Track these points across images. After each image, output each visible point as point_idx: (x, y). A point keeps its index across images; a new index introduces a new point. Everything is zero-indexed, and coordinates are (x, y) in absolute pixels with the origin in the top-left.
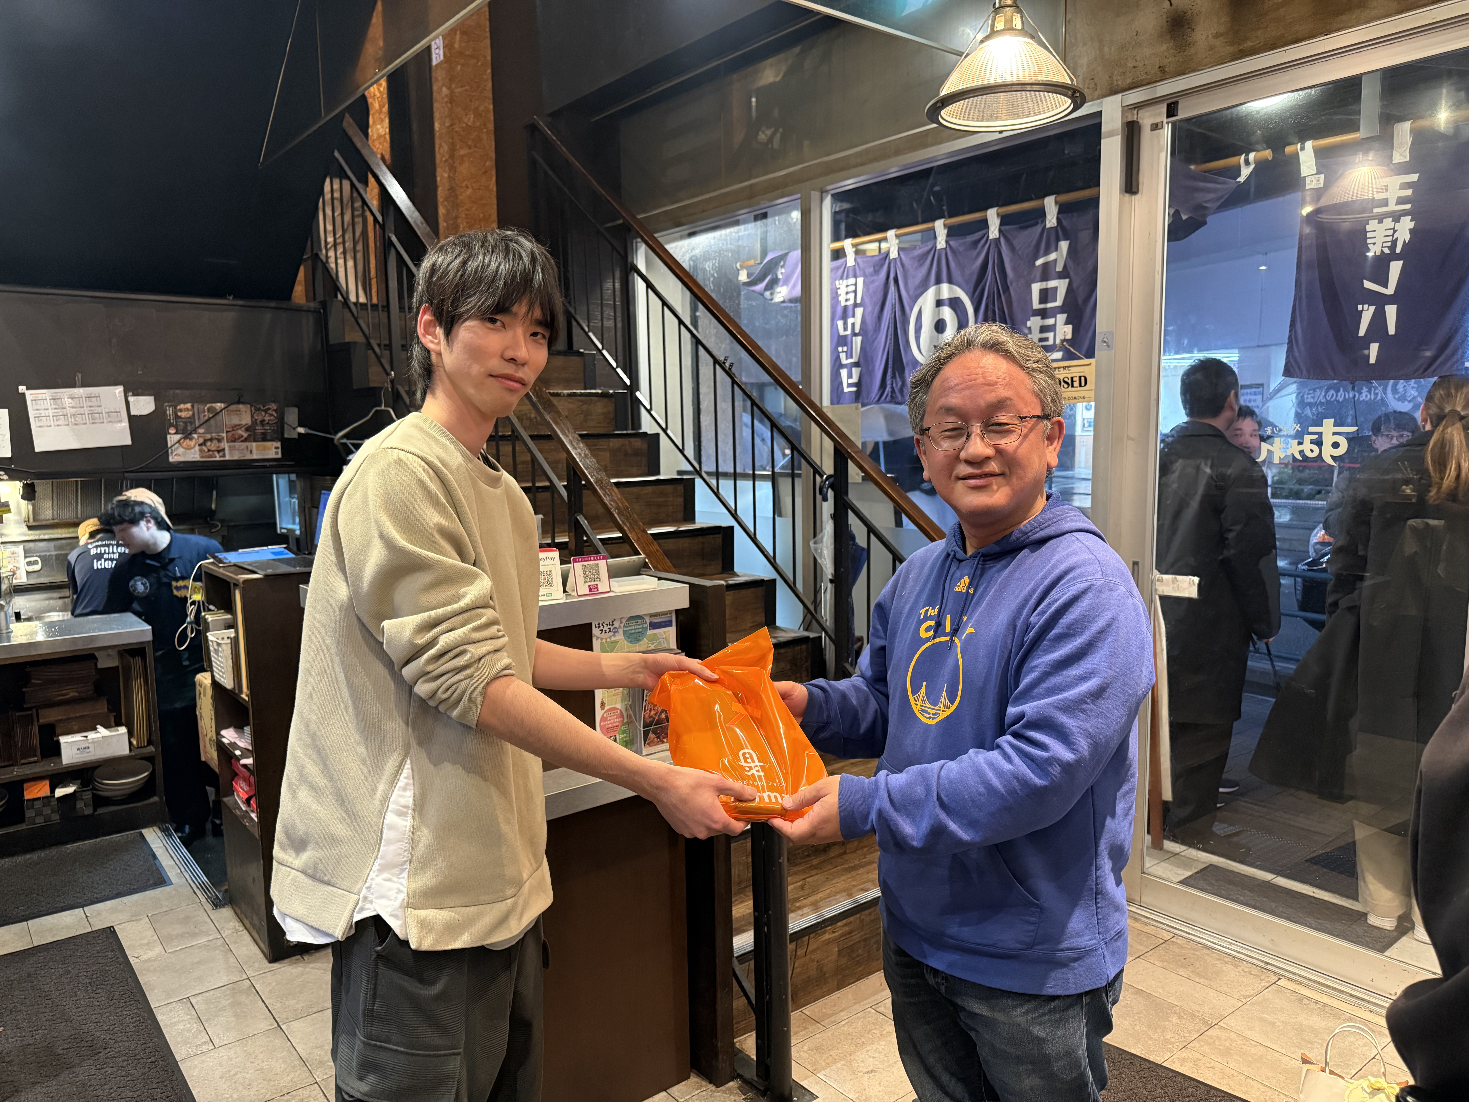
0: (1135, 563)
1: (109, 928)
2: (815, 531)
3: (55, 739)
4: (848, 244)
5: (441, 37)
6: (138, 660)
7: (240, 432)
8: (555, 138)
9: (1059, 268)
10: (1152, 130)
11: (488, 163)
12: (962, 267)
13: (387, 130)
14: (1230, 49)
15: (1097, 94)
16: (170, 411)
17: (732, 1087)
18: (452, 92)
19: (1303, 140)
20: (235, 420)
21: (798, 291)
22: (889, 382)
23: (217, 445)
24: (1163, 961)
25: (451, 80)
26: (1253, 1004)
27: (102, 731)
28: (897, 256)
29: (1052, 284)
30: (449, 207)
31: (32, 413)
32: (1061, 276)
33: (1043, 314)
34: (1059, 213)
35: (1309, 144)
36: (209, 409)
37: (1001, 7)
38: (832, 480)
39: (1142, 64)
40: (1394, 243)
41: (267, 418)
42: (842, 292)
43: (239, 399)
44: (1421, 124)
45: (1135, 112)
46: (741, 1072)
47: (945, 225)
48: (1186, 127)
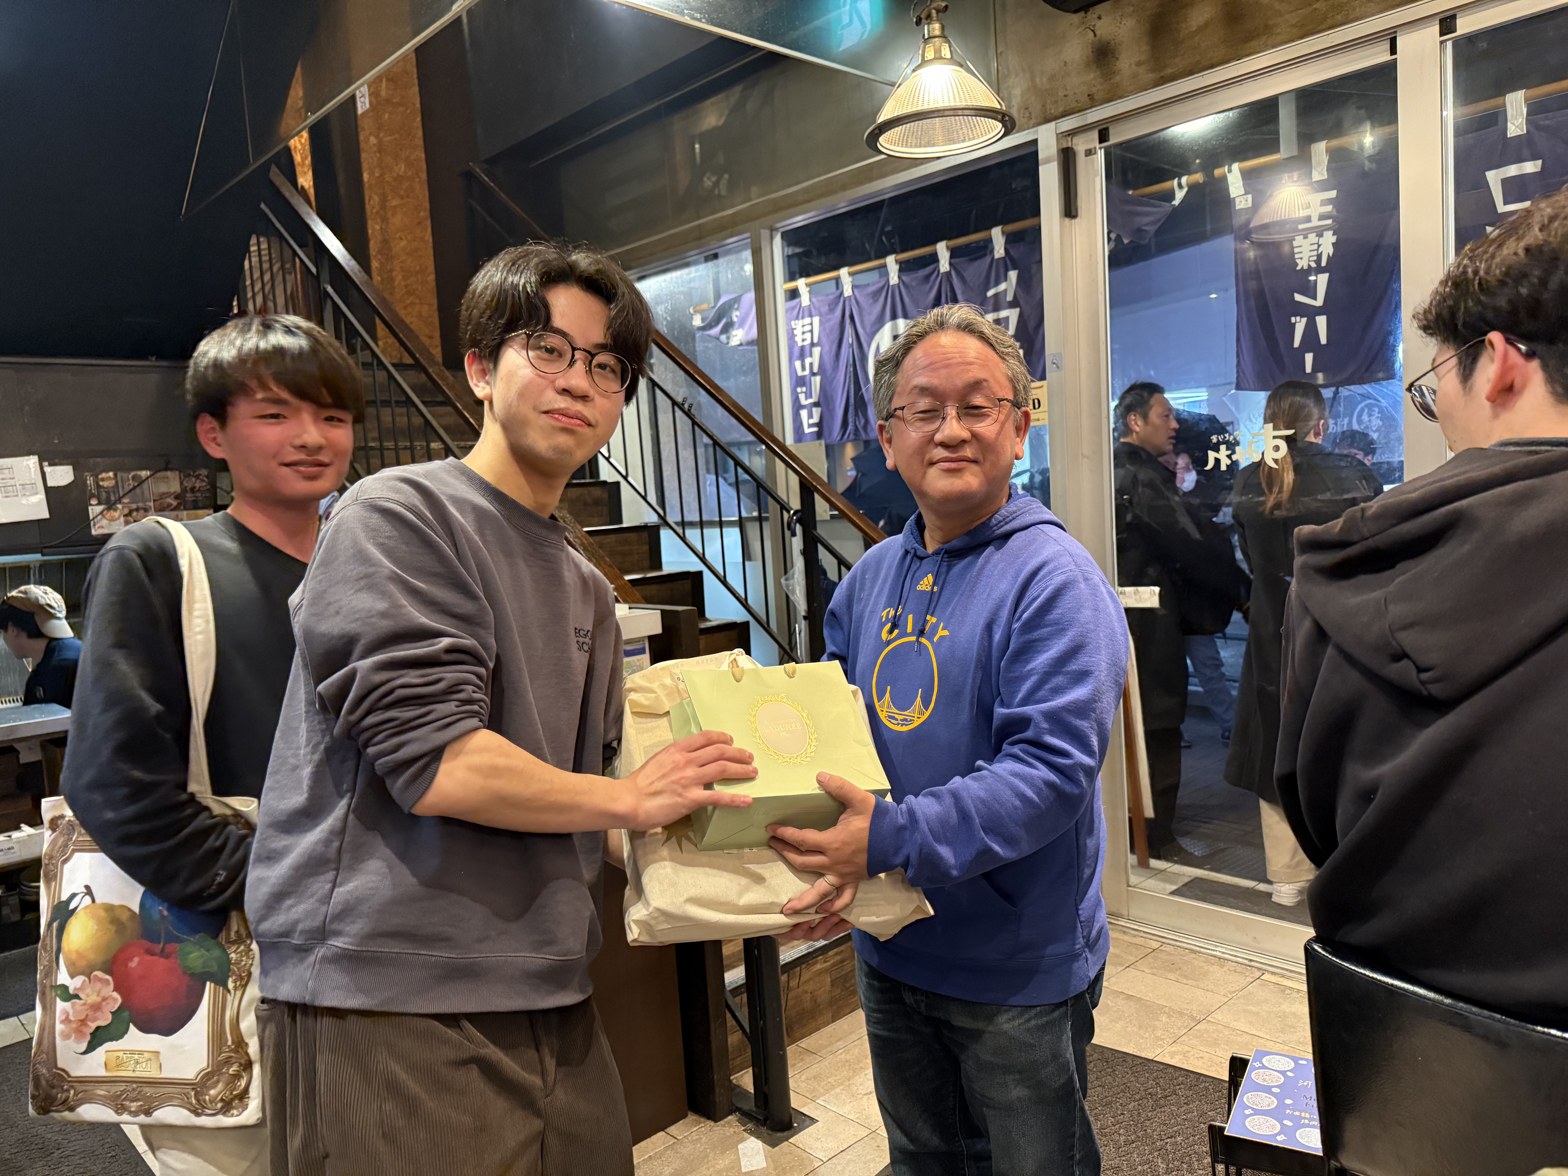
2: (785, 567)
4: (801, 283)
5: (366, 86)
7: (169, 500)
8: (492, 185)
9: (1010, 297)
10: (1086, 155)
11: (422, 214)
12: (916, 302)
13: (311, 183)
14: (1152, 76)
15: (1031, 123)
16: (90, 481)
17: (731, 1120)
18: (380, 141)
19: (1230, 162)
20: (163, 488)
21: (754, 333)
22: (851, 420)
24: (1152, 968)
25: (379, 129)
26: (1238, 998)
27: (27, 830)
28: (851, 293)
29: (1003, 314)
30: (383, 261)
32: (1013, 305)
34: (1006, 243)
35: (1236, 167)
36: (134, 478)
37: (930, 38)
38: (799, 514)
39: (1071, 93)
40: (1319, 256)
41: (197, 485)
42: (798, 332)
43: (167, 465)
44: (1335, 143)
45: (1069, 139)
46: (739, 1105)
47: (896, 261)
48: (1119, 152)
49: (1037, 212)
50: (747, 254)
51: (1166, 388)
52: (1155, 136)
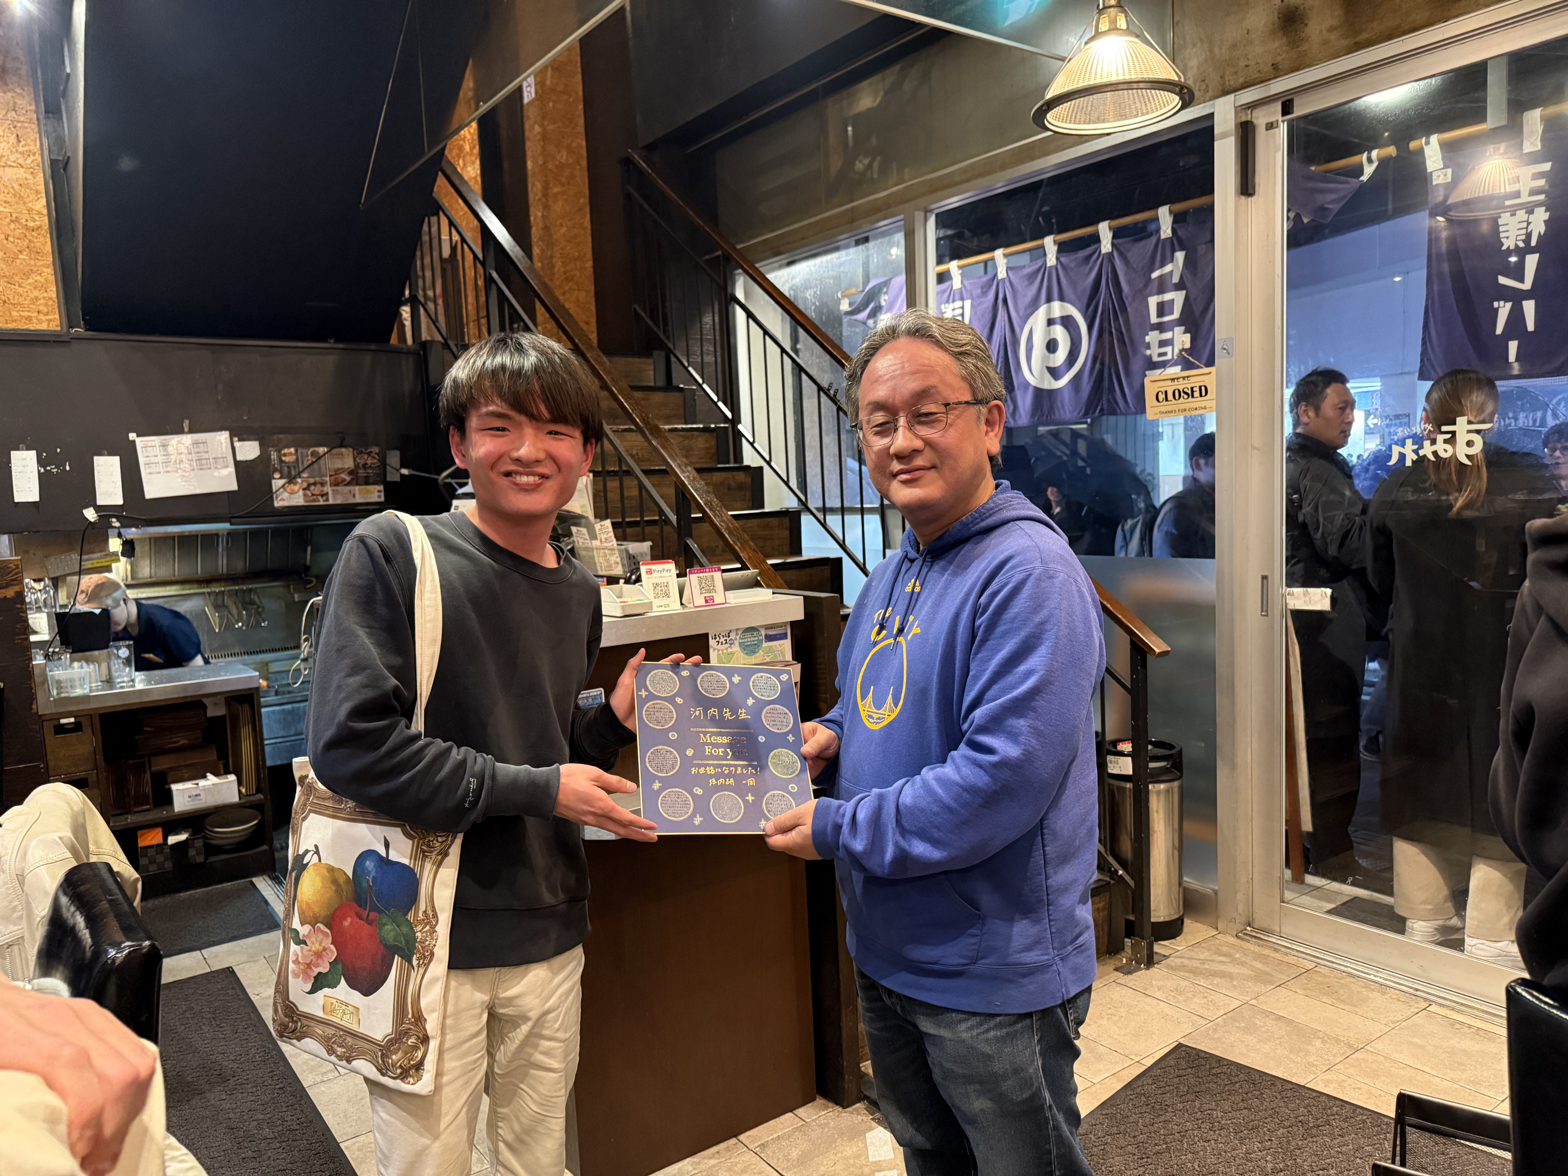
0: (1264, 578)
1: (228, 968)
3: (167, 787)
4: (953, 266)
5: (532, 77)
6: (246, 707)
7: (343, 476)
8: (650, 171)
9: (1175, 279)
10: (1267, 130)
11: (582, 200)
12: (1073, 284)
13: (479, 172)
14: (1345, 42)
15: (1208, 96)
16: (274, 456)
17: (859, 1107)
18: (545, 129)
19: (1428, 134)
20: (338, 464)
23: (321, 489)
24: (1305, 989)
25: (543, 118)
26: (1401, 1029)
27: (211, 779)
28: (1005, 276)
29: (1168, 296)
31: (142, 460)
32: (1178, 287)
33: (1161, 327)
34: (1174, 222)
35: (1434, 138)
36: (313, 454)
37: (1105, 8)
39: (1254, 63)
40: (1529, 236)
41: (369, 462)
43: (342, 442)
44: (1552, 110)
45: (1249, 112)
46: (867, 1093)
47: (1055, 242)
48: (1302, 125)
49: (1209, 189)
50: (900, 237)
51: (1348, 376)
52: (1346, 107)
